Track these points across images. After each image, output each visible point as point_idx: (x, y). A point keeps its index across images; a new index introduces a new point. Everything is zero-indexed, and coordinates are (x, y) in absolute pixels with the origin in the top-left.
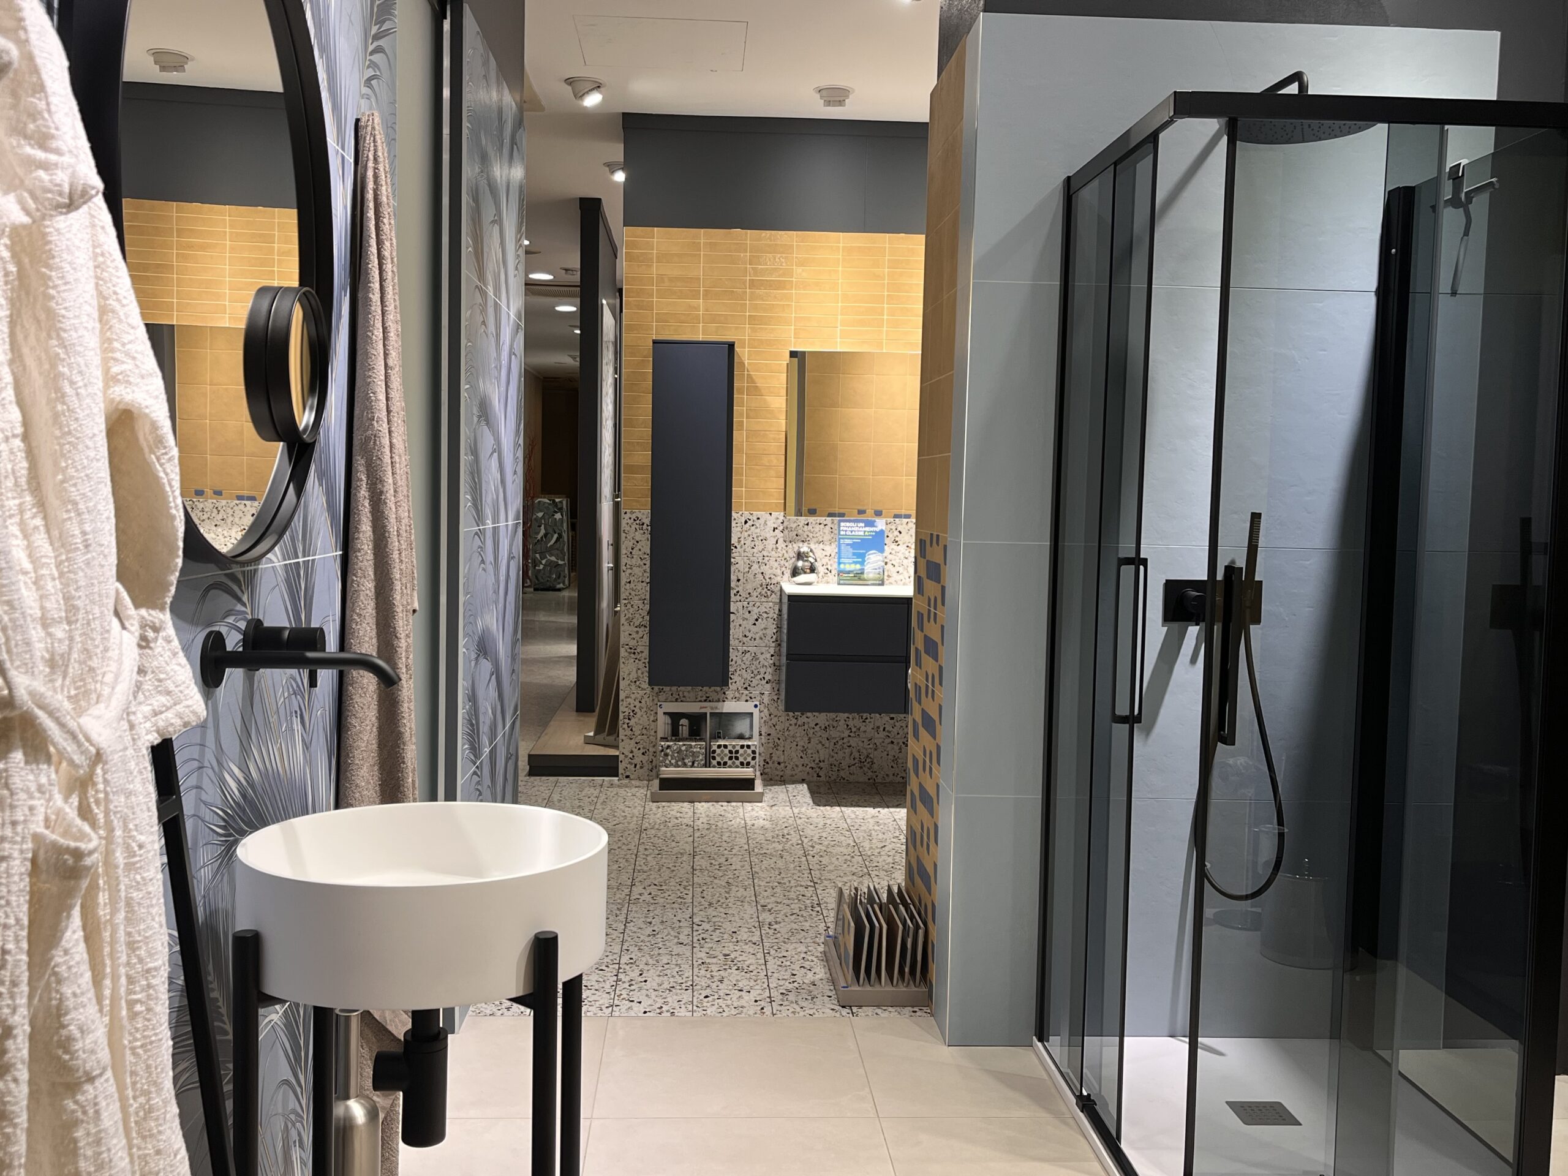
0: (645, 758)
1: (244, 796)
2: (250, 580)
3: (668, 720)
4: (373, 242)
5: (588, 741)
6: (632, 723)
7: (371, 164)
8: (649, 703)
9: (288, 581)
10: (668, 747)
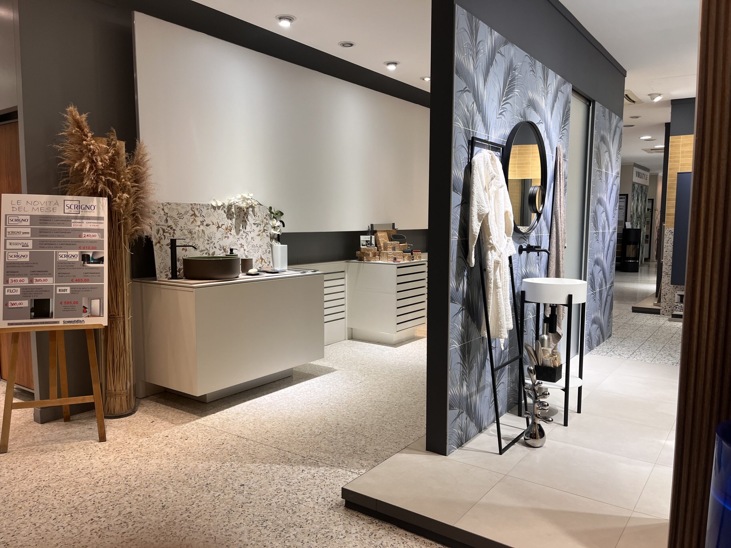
0: (670, 309)
1: (526, 274)
2: (528, 237)
3: (679, 297)
4: (559, 172)
5: (655, 305)
6: (666, 297)
7: (559, 156)
8: (672, 291)
9: (536, 239)
10: (677, 305)
